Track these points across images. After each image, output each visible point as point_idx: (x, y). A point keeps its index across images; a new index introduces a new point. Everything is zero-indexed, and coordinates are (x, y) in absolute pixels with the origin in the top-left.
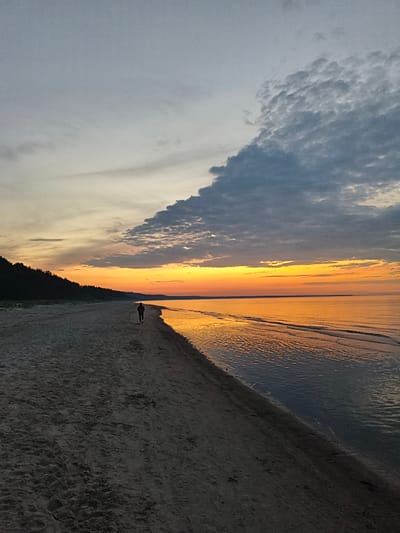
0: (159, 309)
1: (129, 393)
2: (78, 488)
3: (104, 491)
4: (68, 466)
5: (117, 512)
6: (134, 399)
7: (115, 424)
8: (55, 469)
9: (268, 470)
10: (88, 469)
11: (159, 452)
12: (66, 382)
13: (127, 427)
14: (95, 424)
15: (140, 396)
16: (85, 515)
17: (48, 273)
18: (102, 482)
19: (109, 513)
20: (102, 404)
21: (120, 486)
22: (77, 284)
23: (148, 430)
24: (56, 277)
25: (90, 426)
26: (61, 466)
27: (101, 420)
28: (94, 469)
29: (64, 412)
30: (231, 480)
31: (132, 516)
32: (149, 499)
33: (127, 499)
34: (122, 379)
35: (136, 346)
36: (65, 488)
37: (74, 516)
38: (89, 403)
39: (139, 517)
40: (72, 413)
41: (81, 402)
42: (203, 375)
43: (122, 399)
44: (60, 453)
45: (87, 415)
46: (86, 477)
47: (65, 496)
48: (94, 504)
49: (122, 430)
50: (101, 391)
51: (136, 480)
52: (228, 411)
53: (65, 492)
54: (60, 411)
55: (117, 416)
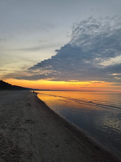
0: (37, 93)
1: (26, 119)
2: (9, 148)
3: (17, 150)
4: (6, 142)
5: (21, 156)
6: (28, 121)
7: (21, 129)
8: (2, 143)
9: (68, 143)
10: (13, 143)
11: (35, 137)
12: (6, 115)
13: (25, 130)
14: (15, 129)
15: (30, 120)
16: (11, 157)
17: (2, 81)
18: (17, 147)
19: (19, 157)
20: (18, 122)
21: (23, 148)
22: (11, 85)
23: (32, 131)
24: (4, 82)
25: (14, 129)
26: (4, 142)
27: (17, 128)
28: (14, 142)
29: (6, 125)
30: (56, 146)
31: (26, 157)
32: (31, 152)
33: (25, 152)
34: (24, 115)
35: (29, 105)
36: (5, 149)
37: (7, 157)
38: (13, 122)
39: (28, 157)
40: (8, 125)
41: (11, 121)
42: (49, 114)
43: (24, 121)
44: (3, 138)
45: (12, 126)
46: (12, 145)
47: (5, 151)
48: (14, 154)
49: (24, 131)
50: (17, 118)
51: (28, 146)
52: (57, 125)
53: (5, 150)
54: (4, 124)
55: (22, 126)
